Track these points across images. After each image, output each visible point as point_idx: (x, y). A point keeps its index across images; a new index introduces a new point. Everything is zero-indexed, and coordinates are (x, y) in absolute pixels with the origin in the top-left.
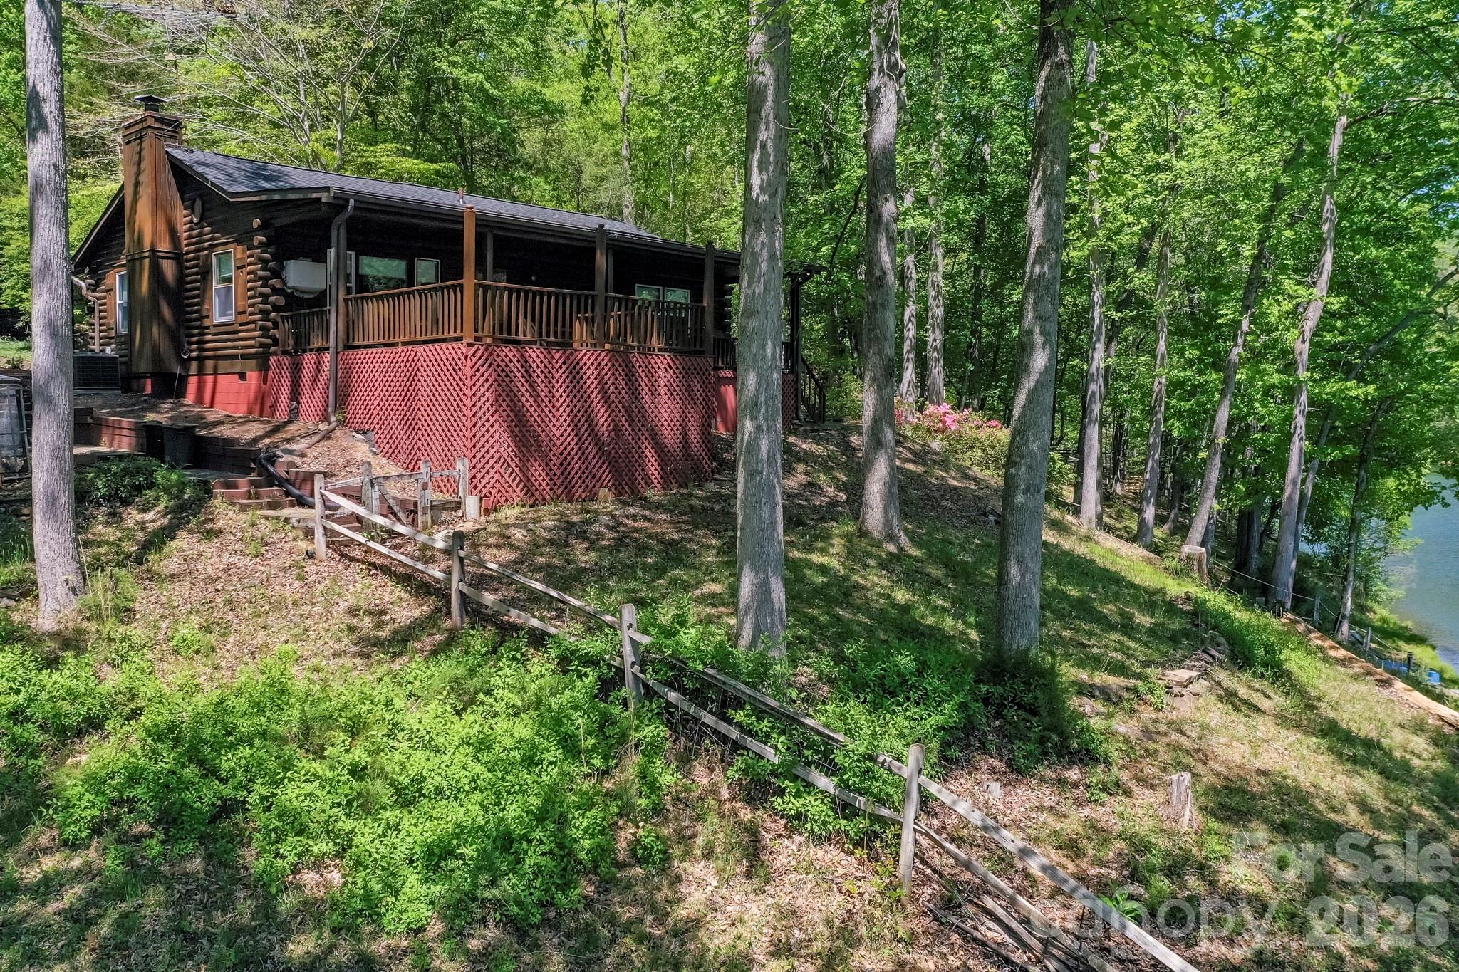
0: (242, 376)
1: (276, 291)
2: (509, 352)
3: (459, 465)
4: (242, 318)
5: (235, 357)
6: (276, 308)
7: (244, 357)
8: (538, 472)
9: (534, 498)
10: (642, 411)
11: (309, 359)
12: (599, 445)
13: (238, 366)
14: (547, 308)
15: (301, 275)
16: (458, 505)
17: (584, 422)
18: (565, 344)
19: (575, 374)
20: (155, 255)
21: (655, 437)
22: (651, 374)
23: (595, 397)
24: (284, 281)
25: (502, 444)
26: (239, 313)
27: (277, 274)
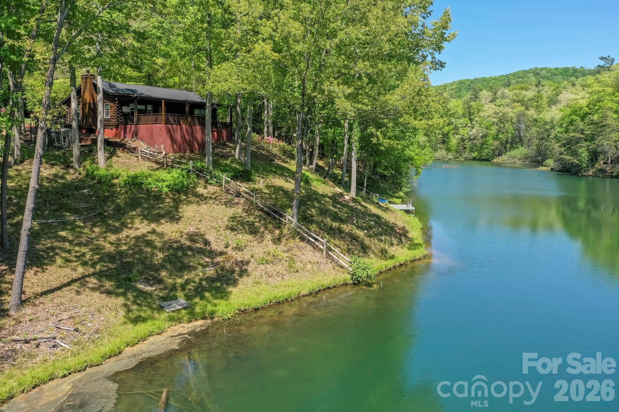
0: (112, 129)
1: (120, 112)
2: (170, 126)
3: (162, 146)
4: (112, 118)
5: (110, 125)
6: (120, 116)
7: (112, 125)
8: (175, 147)
9: (175, 152)
10: (195, 136)
11: (129, 126)
12: (187, 143)
13: (111, 127)
14: (176, 118)
15: (125, 109)
16: (162, 153)
17: (183, 138)
18: (180, 124)
19: (181, 129)
20: (90, 103)
21: (197, 142)
22: (196, 130)
23: (186, 134)
24: (122, 110)
25: (169, 142)
26: (111, 116)
27: (121, 109)
